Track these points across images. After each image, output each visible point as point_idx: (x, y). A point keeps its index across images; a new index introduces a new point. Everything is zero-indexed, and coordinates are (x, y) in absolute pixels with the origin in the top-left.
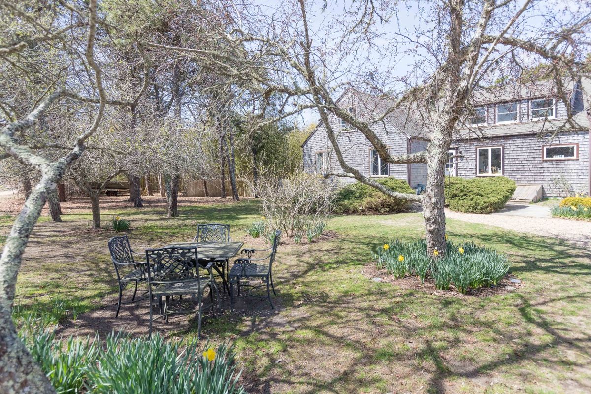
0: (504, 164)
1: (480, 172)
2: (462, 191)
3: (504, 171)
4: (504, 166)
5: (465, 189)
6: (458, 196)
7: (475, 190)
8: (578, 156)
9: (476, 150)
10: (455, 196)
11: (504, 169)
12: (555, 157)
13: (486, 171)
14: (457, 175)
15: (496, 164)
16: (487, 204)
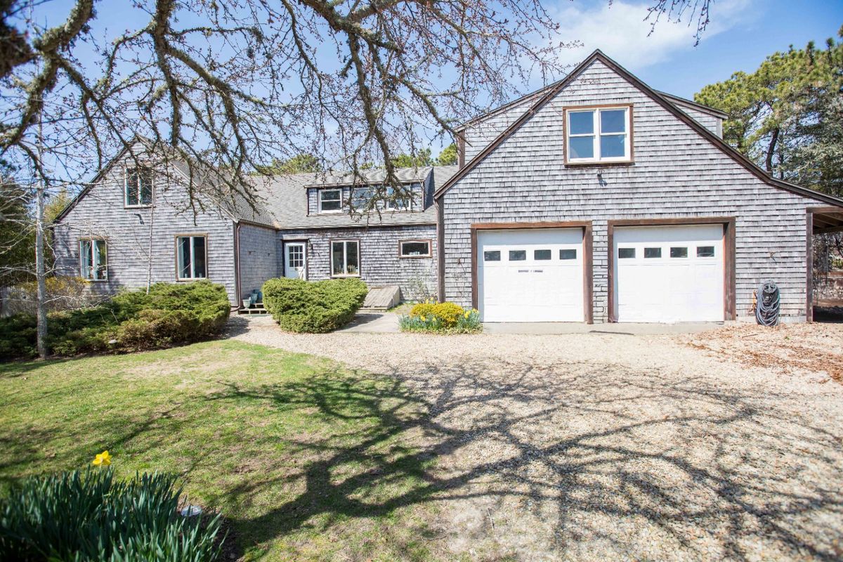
0: (360, 262)
1: (335, 272)
2: (299, 300)
3: (360, 270)
4: (360, 264)
5: (303, 297)
6: (292, 308)
7: (316, 298)
8: (431, 254)
9: (330, 244)
10: (289, 307)
11: (360, 267)
12: (411, 255)
13: (341, 271)
14: (307, 277)
15: (352, 262)
16: (327, 319)
